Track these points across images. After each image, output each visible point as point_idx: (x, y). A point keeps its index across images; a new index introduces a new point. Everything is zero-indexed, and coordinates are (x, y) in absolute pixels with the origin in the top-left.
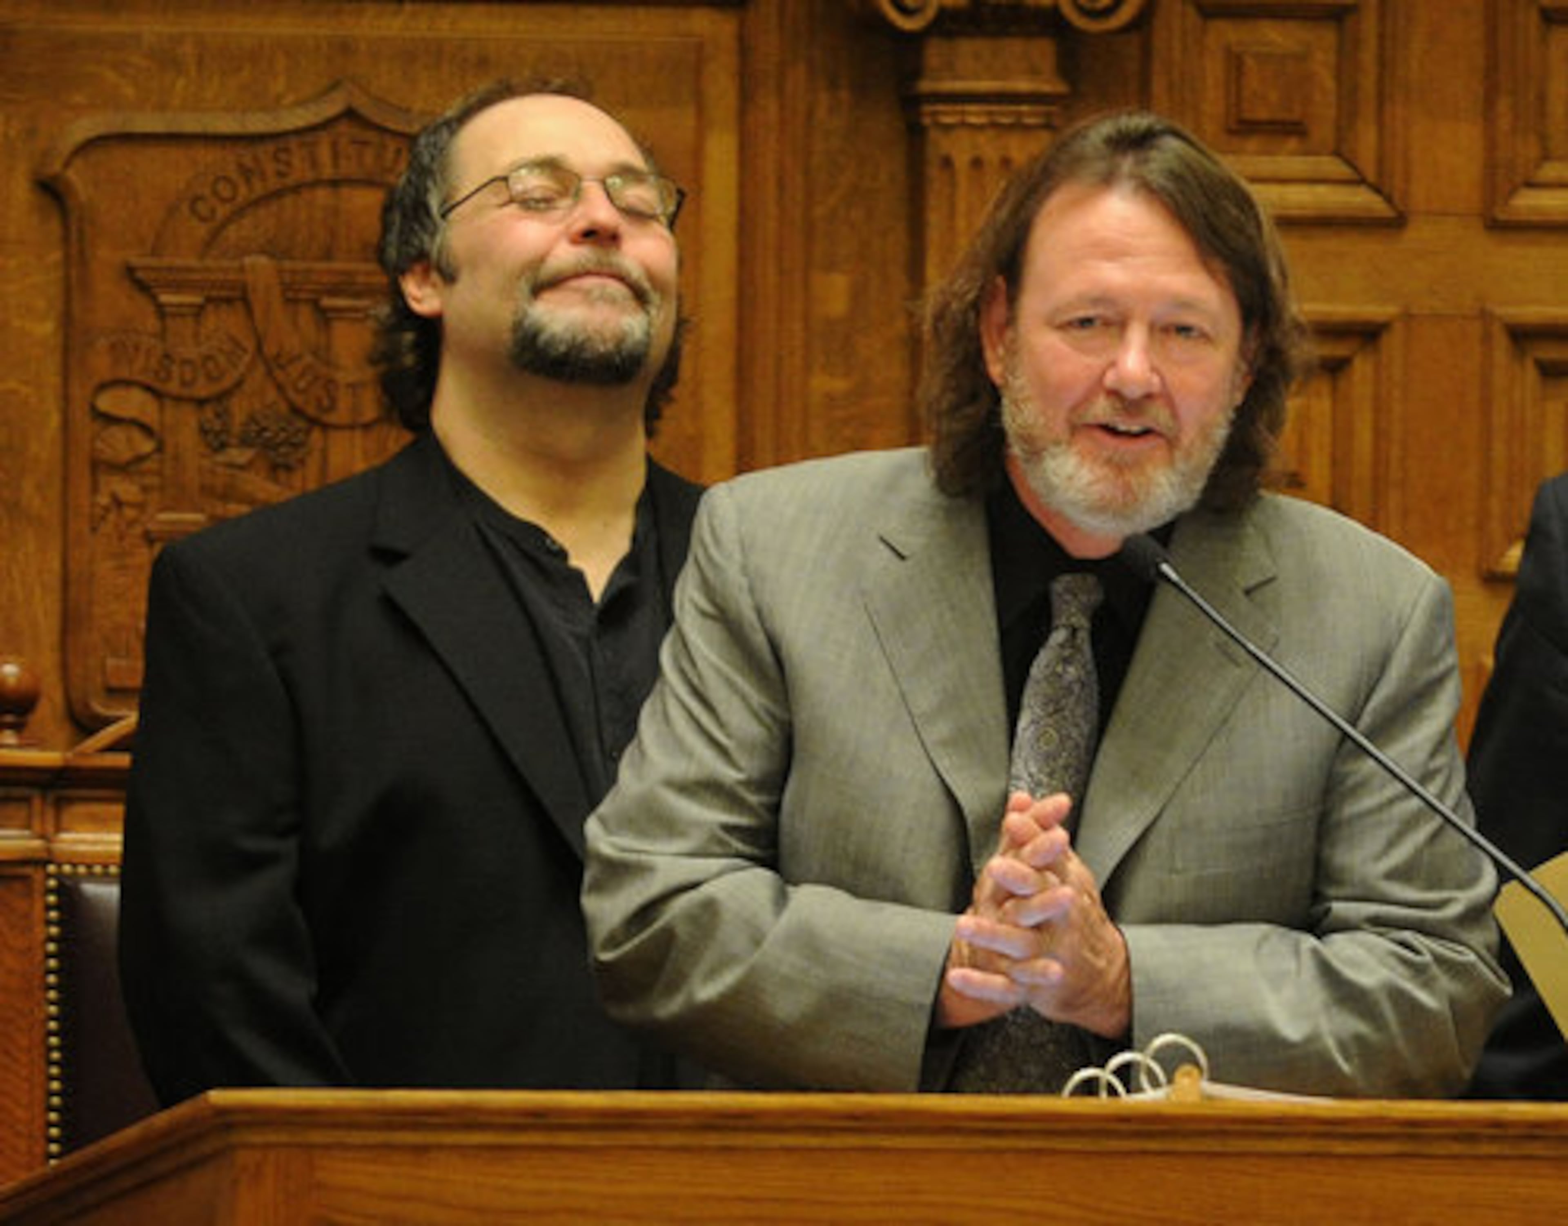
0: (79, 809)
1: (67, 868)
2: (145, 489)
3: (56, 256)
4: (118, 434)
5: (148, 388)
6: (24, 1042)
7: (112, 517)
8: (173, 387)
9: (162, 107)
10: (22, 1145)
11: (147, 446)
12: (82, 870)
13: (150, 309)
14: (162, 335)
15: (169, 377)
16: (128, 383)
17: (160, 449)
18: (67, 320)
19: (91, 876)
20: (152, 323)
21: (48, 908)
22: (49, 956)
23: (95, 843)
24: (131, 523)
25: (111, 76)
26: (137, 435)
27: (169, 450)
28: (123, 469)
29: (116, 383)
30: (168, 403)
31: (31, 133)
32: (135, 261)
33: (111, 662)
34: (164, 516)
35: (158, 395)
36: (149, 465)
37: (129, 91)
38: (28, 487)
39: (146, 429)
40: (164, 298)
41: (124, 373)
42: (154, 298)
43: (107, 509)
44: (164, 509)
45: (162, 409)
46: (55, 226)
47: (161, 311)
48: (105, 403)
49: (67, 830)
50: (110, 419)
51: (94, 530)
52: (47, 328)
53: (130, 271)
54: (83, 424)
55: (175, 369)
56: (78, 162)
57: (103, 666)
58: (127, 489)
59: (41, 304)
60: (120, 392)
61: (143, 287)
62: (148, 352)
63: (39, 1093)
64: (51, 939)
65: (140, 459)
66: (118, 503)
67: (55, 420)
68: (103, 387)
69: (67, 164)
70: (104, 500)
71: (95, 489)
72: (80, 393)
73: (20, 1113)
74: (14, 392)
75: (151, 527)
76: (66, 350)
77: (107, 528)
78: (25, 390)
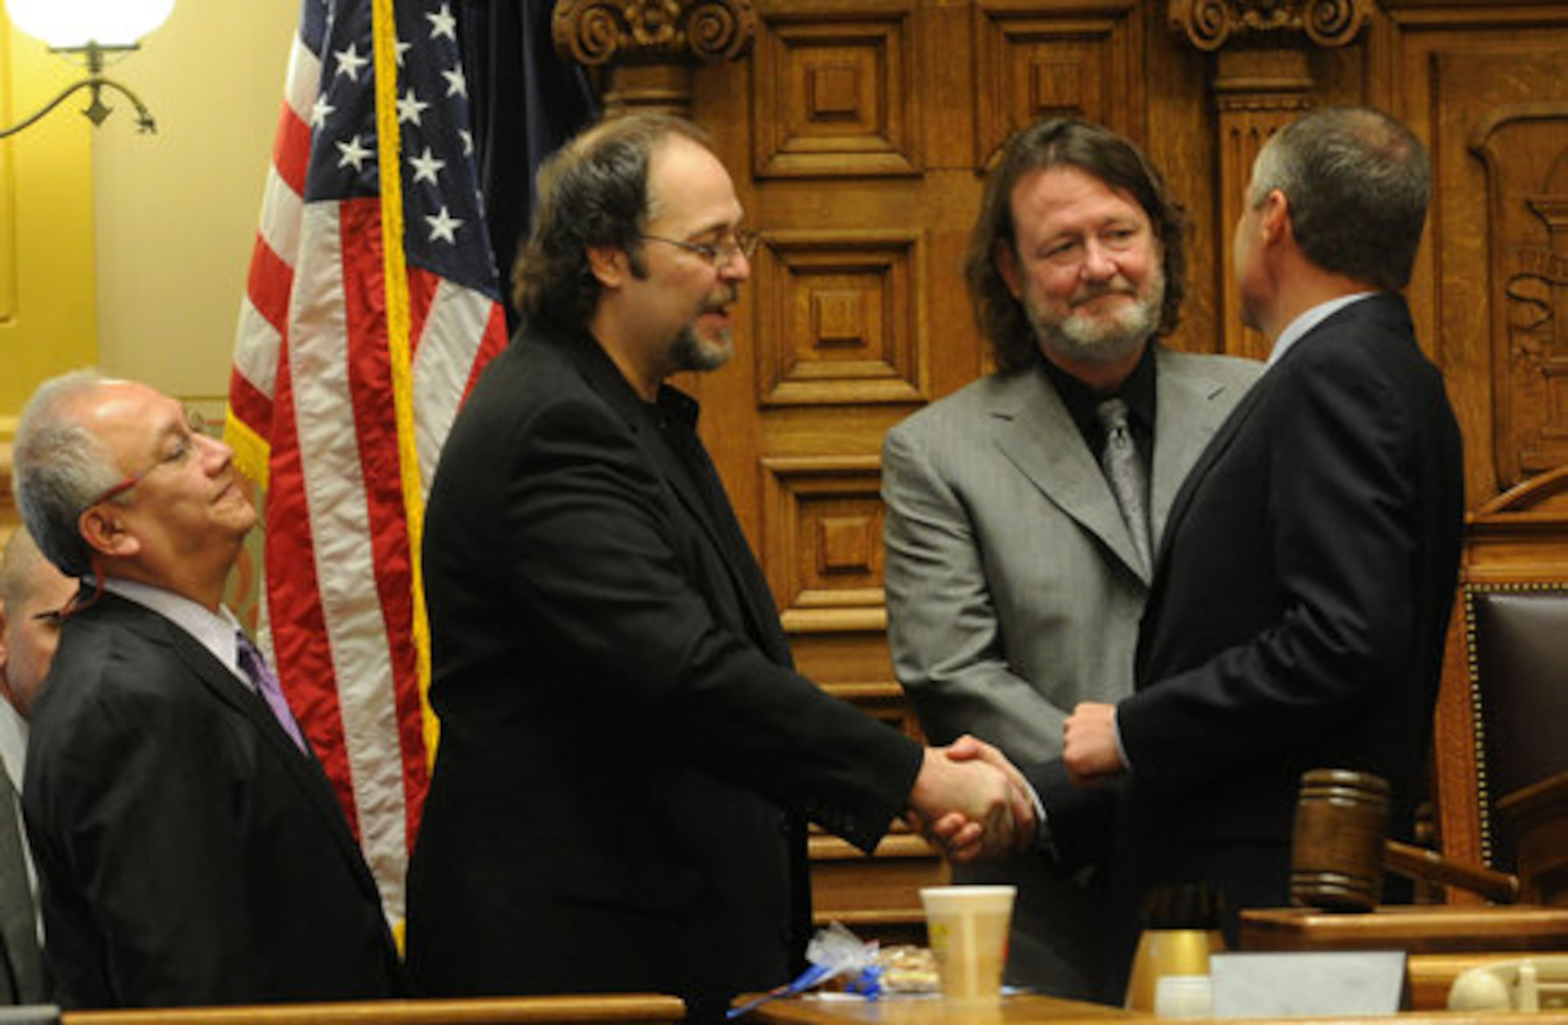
0: (1483, 549)
1: (1478, 587)
2: (1543, 343)
3: (1481, 197)
4: (1524, 309)
5: (1543, 279)
6: (1458, 698)
7: (1522, 362)
8: (1559, 276)
9: (1547, 98)
10: (1461, 763)
11: (1543, 316)
12: (1487, 588)
13: (1543, 228)
14: (1551, 245)
15: (1556, 270)
16: (1531, 276)
17: (1551, 316)
18: (1490, 236)
19: (1493, 592)
20: (1544, 236)
21: (1467, 613)
22: (1469, 643)
23: (1503, 571)
24: (1535, 365)
25: (1513, 81)
26: (1537, 309)
27: (1557, 316)
28: (1528, 330)
29: (1521, 276)
30: (1557, 289)
31: (1464, 120)
32: (1533, 197)
33: (1525, 455)
34: (1555, 360)
35: (1550, 283)
36: (1544, 327)
37: (1524, 89)
38: (1468, 345)
39: (1542, 305)
40: (1552, 221)
41: (1527, 270)
42: (1545, 221)
43: (1519, 357)
44: (1554, 354)
45: (1552, 291)
46: (1480, 178)
47: (1550, 229)
48: (1515, 289)
49: (1477, 563)
50: (1520, 299)
51: (1511, 370)
52: (1477, 243)
53: (1529, 204)
54: (1503, 304)
55: (1560, 265)
56: (1495, 137)
57: (1519, 455)
58: (1532, 344)
59: (1472, 228)
60: (1526, 282)
61: (1539, 215)
62: (1543, 256)
63: (1470, 731)
64: (1470, 632)
65: (1540, 323)
66: (1525, 352)
67: (1484, 300)
68: (1514, 279)
69: (1488, 137)
70: (1516, 351)
71: (1511, 344)
72: (1499, 285)
73: (1459, 744)
74: (1457, 285)
75: (1548, 367)
76: (1490, 255)
77: (1519, 370)
78: (1465, 283)
